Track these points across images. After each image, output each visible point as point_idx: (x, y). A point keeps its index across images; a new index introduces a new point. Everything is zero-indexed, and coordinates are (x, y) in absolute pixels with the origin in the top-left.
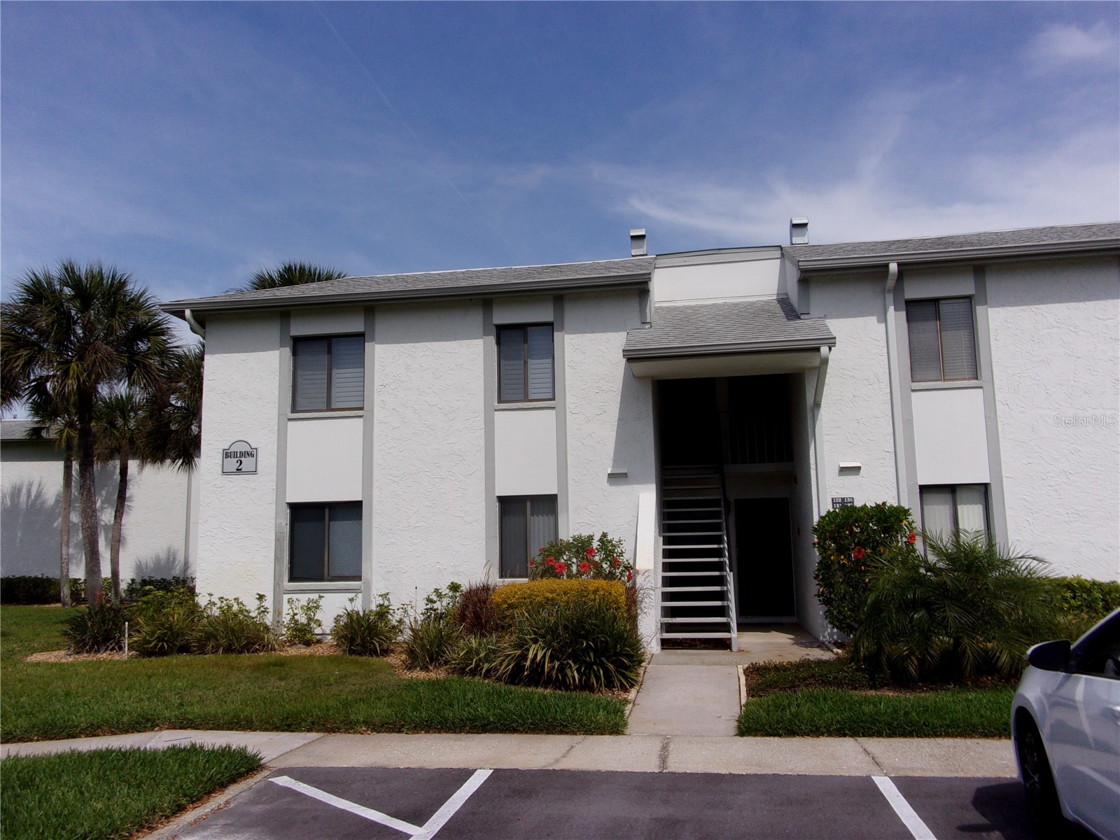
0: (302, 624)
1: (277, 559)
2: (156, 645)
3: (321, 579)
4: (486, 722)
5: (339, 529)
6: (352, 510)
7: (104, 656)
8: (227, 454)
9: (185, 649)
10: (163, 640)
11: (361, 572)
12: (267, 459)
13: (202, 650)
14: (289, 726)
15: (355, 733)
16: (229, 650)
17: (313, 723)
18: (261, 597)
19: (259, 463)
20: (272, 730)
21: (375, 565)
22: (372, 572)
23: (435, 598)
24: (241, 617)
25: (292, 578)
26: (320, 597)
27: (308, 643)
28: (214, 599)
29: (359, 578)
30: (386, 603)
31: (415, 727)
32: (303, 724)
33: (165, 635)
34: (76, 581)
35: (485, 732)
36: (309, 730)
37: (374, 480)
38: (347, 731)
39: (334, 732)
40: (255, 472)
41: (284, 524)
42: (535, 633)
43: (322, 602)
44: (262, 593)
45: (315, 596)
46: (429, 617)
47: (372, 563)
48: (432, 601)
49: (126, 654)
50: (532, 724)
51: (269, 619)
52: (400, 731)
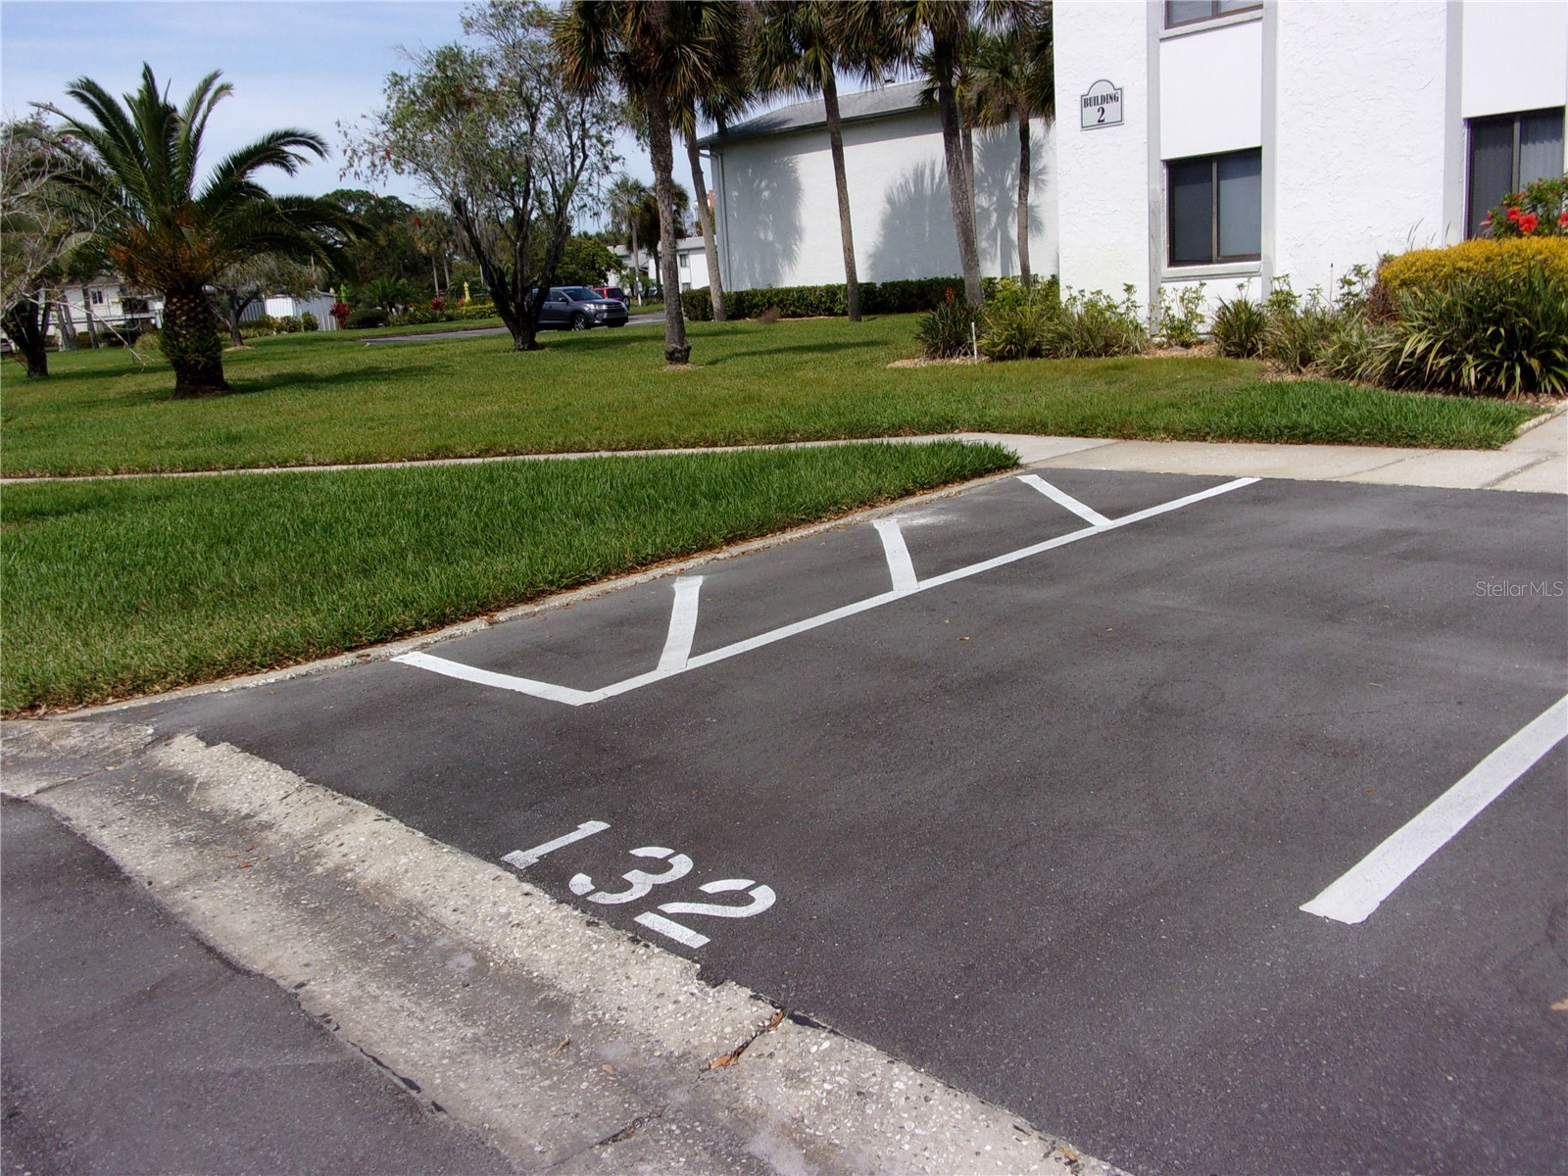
0: (1180, 320)
1: (1153, 237)
2: (1004, 348)
3: (1209, 261)
4: (1308, 430)
5: (1232, 189)
6: (1249, 159)
7: (957, 361)
8: (1086, 102)
9: (1035, 353)
10: (1011, 343)
11: (1260, 249)
12: (1134, 103)
13: (1054, 353)
14: (1084, 431)
15: (1153, 440)
16: (1084, 353)
17: (1109, 429)
18: (1129, 289)
19: (1125, 109)
20: (1067, 435)
21: (1279, 238)
22: (1274, 247)
23: (1355, 279)
24: (1108, 314)
25: (1173, 261)
26: (1202, 285)
27: (1186, 345)
28: (1075, 293)
29: (1257, 257)
30: (1286, 288)
31: (1221, 436)
32: (1099, 429)
33: (1013, 336)
34: (990, 281)
35: (1307, 442)
36: (1106, 436)
37: (1279, 114)
38: (1145, 438)
39: (1131, 439)
40: (1120, 122)
41: (1158, 190)
42: (1425, 319)
43: (1204, 291)
44: (1129, 283)
45: (1195, 284)
46: (1348, 305)
47: (1274, 234)
48: (1350, 283)
49: (976, 359)
50: (1367, 434)
51: (1141, 315)
52: (1204, 440)
